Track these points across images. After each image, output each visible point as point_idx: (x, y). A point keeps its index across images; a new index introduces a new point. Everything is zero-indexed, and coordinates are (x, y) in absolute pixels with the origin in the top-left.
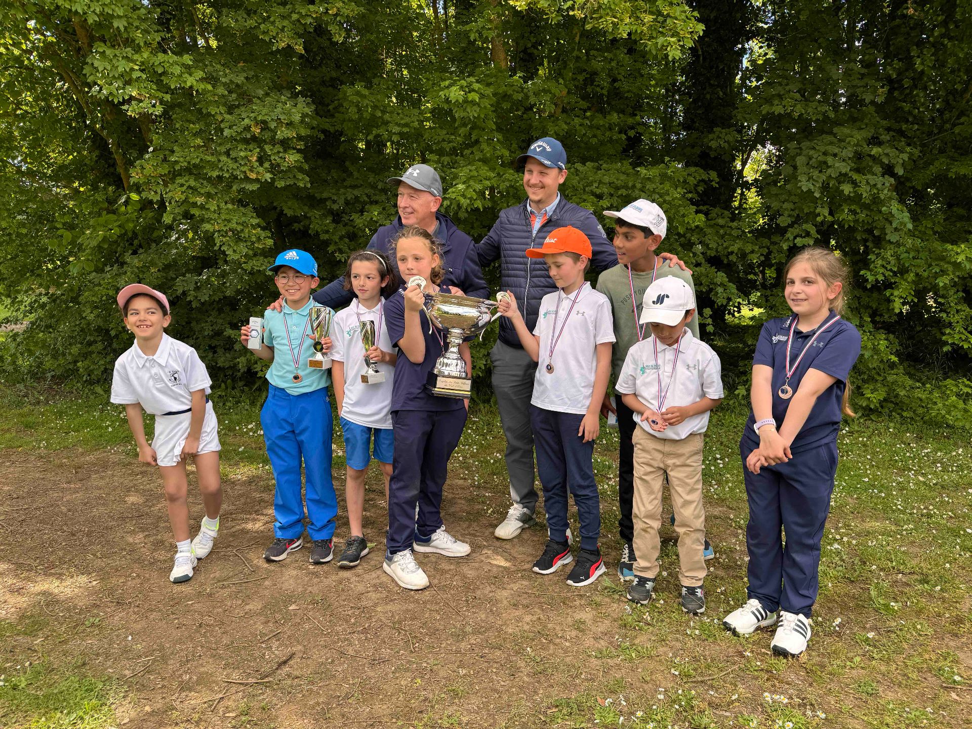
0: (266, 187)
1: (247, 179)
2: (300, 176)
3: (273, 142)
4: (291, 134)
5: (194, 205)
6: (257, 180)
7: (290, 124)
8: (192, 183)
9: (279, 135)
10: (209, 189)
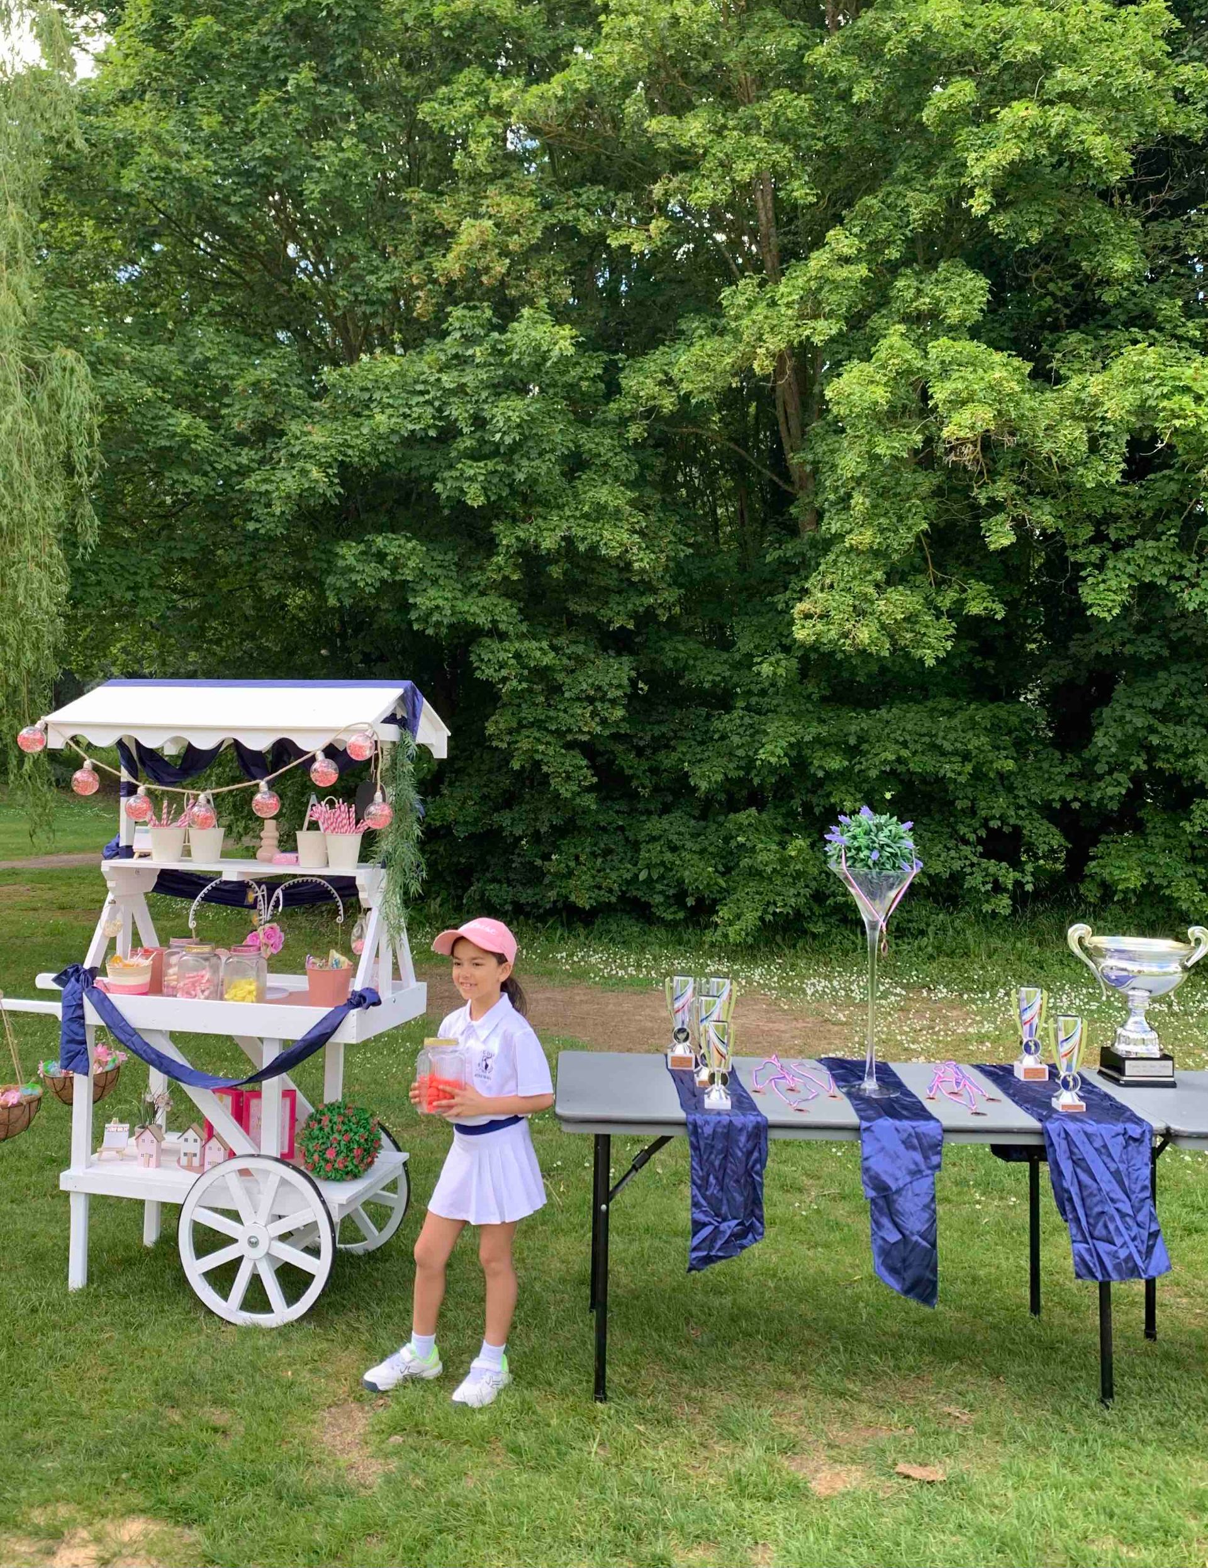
0: (594, 737)
1: (580, 731)
2: (622, 725)
3: (603, 699)
4: (620, 693)
5: (537, 751)
6: (589, 733)
7: (619, 686)
8: (538, 735)
9: (610, 696)
10: (549, 738)
